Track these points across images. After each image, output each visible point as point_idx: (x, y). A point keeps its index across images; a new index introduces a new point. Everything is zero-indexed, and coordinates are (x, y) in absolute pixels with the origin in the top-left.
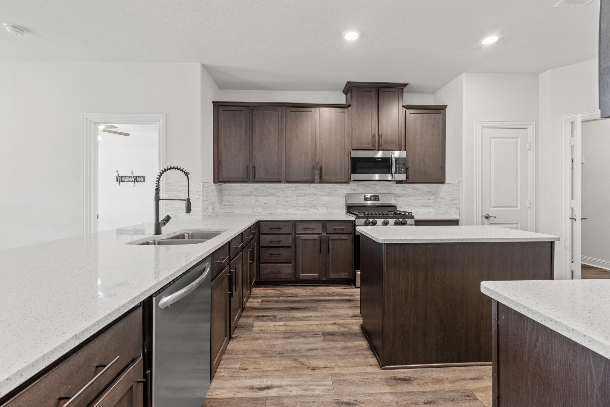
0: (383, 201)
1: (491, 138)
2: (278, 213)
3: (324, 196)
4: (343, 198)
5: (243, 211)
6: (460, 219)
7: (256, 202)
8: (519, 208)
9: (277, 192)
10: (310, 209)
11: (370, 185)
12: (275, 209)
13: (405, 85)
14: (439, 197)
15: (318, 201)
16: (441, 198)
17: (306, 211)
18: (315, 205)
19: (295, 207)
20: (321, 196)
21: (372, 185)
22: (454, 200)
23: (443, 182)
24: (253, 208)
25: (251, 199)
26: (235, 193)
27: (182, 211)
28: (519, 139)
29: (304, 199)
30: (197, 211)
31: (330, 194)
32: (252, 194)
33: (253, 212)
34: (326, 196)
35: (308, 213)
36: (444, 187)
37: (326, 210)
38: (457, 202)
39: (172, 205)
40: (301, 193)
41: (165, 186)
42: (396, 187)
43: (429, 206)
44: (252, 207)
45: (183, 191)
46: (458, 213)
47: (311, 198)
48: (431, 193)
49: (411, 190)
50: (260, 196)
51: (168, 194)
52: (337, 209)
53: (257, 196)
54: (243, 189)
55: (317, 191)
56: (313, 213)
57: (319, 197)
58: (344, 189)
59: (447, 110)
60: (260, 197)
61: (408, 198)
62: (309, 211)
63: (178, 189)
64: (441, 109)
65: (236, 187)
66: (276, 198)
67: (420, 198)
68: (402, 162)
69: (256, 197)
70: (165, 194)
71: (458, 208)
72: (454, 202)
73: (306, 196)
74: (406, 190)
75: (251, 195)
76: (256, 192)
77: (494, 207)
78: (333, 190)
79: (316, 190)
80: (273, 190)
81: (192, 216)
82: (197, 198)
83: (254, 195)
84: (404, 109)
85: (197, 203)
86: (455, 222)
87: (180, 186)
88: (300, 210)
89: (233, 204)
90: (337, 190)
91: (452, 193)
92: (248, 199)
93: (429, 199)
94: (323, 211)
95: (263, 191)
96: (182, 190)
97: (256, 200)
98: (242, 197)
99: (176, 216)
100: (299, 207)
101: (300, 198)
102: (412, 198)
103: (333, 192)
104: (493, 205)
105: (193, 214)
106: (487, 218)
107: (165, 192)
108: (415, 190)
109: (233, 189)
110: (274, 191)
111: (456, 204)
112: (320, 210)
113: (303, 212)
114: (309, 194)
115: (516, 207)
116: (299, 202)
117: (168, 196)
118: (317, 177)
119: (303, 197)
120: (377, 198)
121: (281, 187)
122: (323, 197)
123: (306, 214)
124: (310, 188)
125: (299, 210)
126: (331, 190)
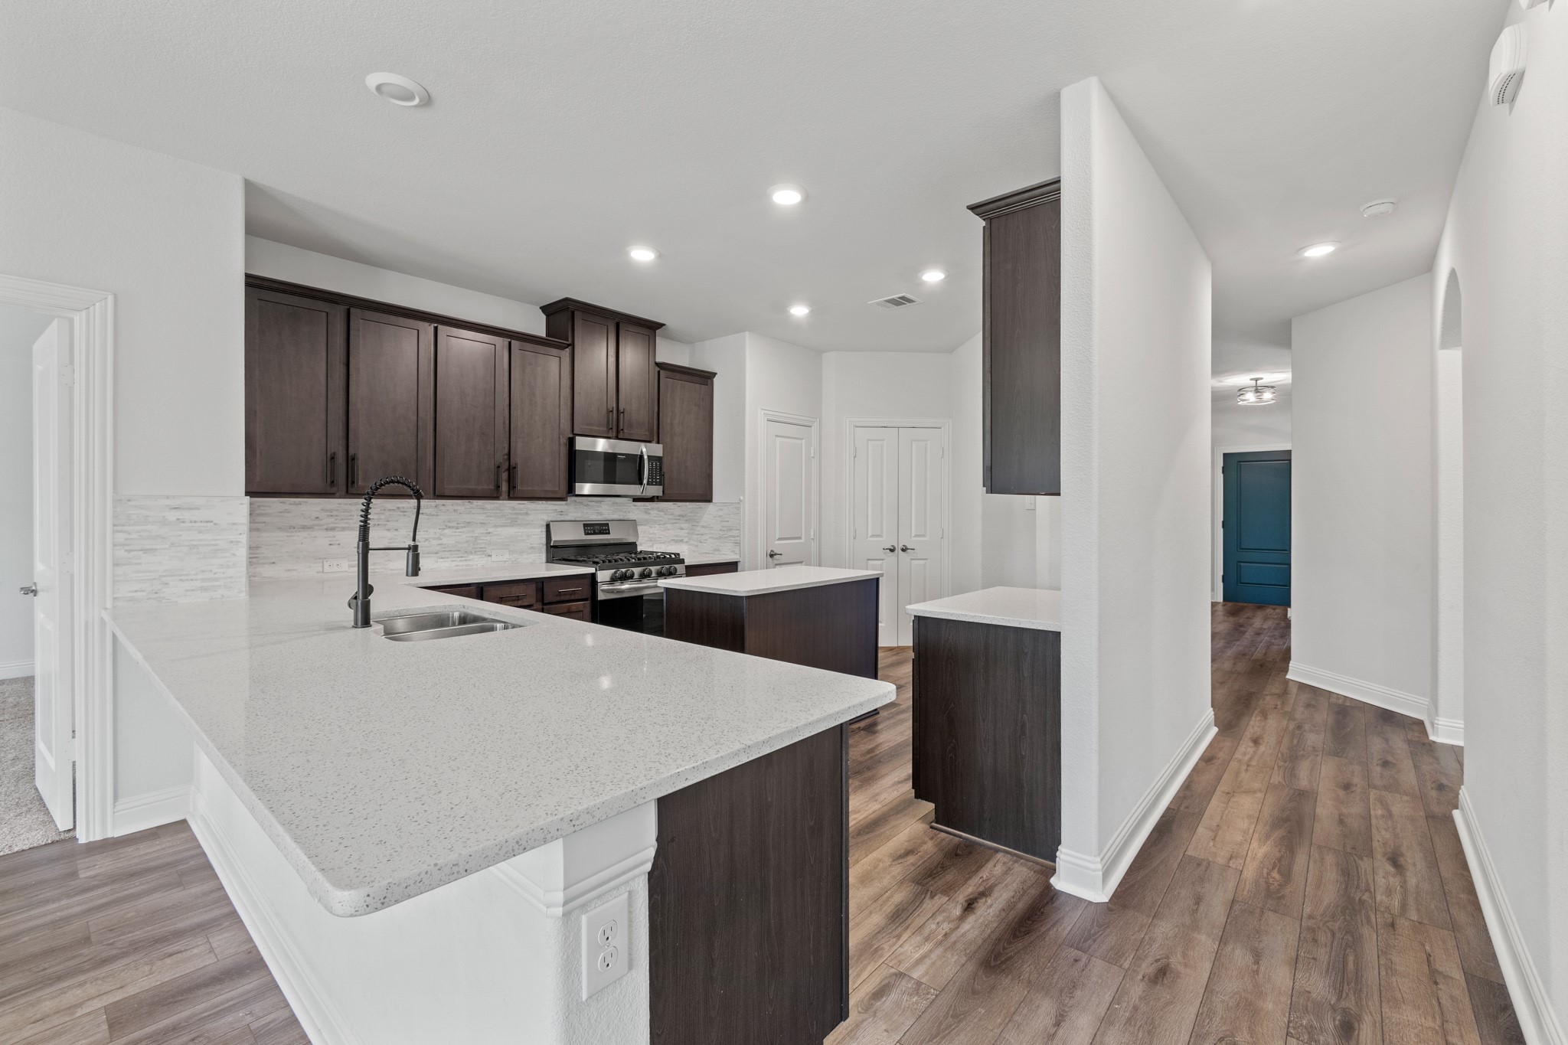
0: (615, 535)
1: (777, 436)
2: (391, 570)
3: (502, 526)
4: (540, 530)
5: (289, 570)
6: (740, 560)
7: (330, 544)
8: (803, 540)
9: (390, 519)
10: (471, 557)
11: (590, 503)
12: (386, 561)
13: (661, 325)
14: (700, 524)
15: (488, 538)
16: (703, 527)
17: (461, 561)
18: (482, 546)
19: (437, 553)
20: (495, 526)
21: (593, 503)
22: (731, 530)
23: (710, 500)
24: (321, 561)
25: (315, 537)
26: (264, 522)
27: (181, 580)
28: (804, 441)
29: (458, 534)
30: (231, 577)
31: (513, 523)
32: (317, 525)
33: (323, 572)
34: (506, 526)
35: (467, 565)
36: (709, 508)
37: (507, 556)
38: (735, 533)
39: (141, 564)
40: (450, 522)
41: (114, 507)
42: (633, 507)
43: (682, 541)
44: (320, 559)
45: (183, 522)
46: (737, 551)
47: (473, 531)
48: (685, 518)
49: (656, 512)
50: (343, 529)
51: (125, 532)
52: (528, 554)
53: (333, 529)
54: (289, 512)
55: (487, 517)
56: (477, 565)
57: (490, 530)
58: (541, 512)
59: (715, 380)
60: (342, 533)
61: (651, 527)
62: (470, 560)
63: (164, 517)
64: (705, 378)
65: (270, 506)
66: (387, 533)
67: (669, 526)
68: (656, 464)
69: (331, 533)
70: (114, 532)
71: (738, 543)
72: (730, 533)
73: (463, 527)
74: (649, 514)
75: (316, 528)
76: (332, 519)
77: (779, 539)
78: (521, 514)
79: (485, 513)
80: (377, 514)
81: (216, 591)
82: (232, 542)
83: (325, 527)
84: (657, 369)
85: (234, 555)
86: (731, 567)
87: (170, 509)
88: (448, 560)
89: (258, 551)
90: (529, 512)
91: (726, 520)
92: (305, 538)
93: (682, 529)
94: (501, 559)
95: (351, 515)
96: (178, 519)
97: (330, 541)
98: (289, 534)
99: (156, 596)
100: (446, 553)
101: (447, 531)
102: (657, 527)
103: (520, 517)
104: (777, 537)
105: (219, 586)
106: (772, 556)
107: (114, 525)
108: (661, 513)
109: (259, 512)
110: (383, 517)
111: (734, 537)
112: (494, 558)
113: (455, 563)
114: (469, 523)
115: (800, 538)
116: (445, 540)
117: (126, 539)
118: (504, 487)
119: (454, 530)
120: (606, 530)
121: (400, 505)
122: (500, 529)
123: (461, 568)
124: (471, 508)
125: (445, 560)
126: (516, 514)
